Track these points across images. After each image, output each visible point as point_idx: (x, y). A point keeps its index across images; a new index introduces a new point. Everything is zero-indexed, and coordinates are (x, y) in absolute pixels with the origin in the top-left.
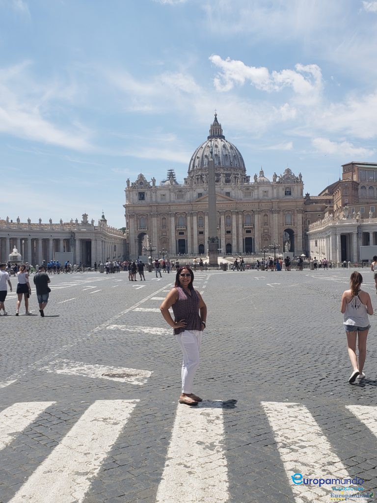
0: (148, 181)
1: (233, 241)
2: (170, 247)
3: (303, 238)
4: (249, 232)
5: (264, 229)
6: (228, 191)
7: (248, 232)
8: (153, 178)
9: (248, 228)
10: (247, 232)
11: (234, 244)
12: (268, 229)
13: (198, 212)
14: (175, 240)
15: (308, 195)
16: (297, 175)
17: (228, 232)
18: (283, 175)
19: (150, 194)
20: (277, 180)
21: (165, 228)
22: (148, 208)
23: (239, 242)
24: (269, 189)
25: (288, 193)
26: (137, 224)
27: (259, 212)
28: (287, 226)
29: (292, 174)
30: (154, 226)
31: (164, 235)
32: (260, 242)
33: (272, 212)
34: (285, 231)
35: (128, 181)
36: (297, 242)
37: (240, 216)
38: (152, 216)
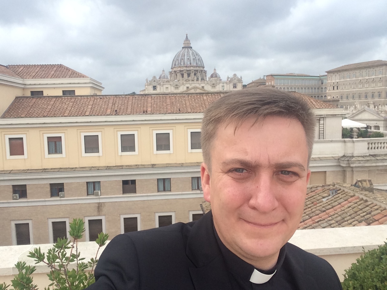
6: (203, 86)
16: (239, 77)
18: (232, 77)
19: (159, 87)
20: (229, 79)
24: (225, 85)
25: (235, 87)
29: (237, 77)
35: (147, 80)
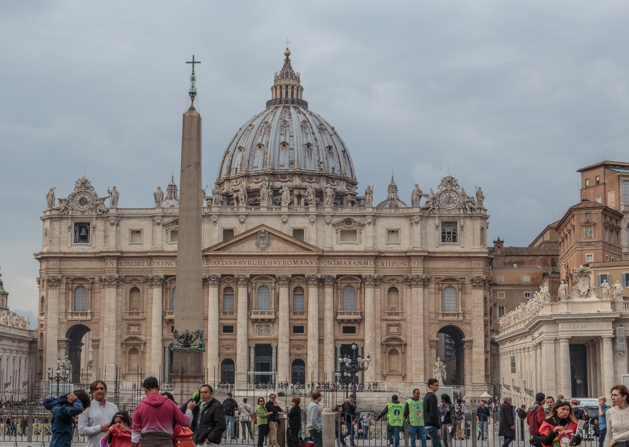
0: (100, 196)
1: (310, 352)
2: (147, 364)
3: (486, 352)
4: (352, 330)
5: (389, 326)
6: (299, 226)
7: (349, 330)
8: (111, 189)
9: (349, 321)
10: (347, 330)
11: (311, 359)
12: (398, 325)
13: (223, 276)
14: (160, 346)
15: (499, 243)
17: (299, 329)
18: (436, 191)
19: (103, 228)
21: (138, 314)
22: (96, 264)
23: (326, 357)
24: (402, 224)
25: (449, 235)
26: (67, 303)
27: (377, 281)
28: (446, 318)
29: (460, 191)
30: (109, 309)
31: (134, 333)
32: (379, 357)
33: (409, 282)
34: (441, 331)
35: (51, 197)
36: (471, 361)
37: (329, 291)
38: (105, 282)
